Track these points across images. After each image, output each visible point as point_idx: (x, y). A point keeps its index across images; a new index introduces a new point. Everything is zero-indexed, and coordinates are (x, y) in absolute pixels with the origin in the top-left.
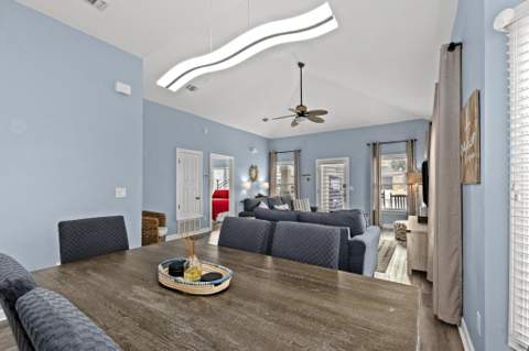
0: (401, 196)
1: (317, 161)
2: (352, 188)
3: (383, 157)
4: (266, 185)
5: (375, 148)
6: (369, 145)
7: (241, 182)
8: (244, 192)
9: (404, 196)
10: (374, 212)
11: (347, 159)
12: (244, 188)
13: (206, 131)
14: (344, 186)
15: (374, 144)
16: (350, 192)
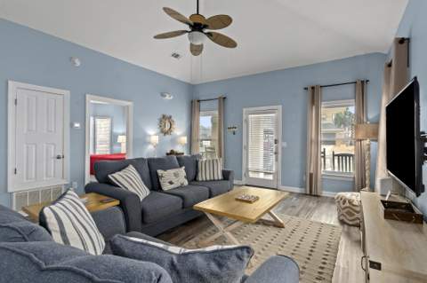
0: (346, 155)
1: (244, 110)
2: (285, 144)
3: (323, 105)
4: (185, 140)
5: (314, 94)
6: (306, 89)
7: (146, 135)
8: (150, 147)
9: (350, 156)
10: (311, 175)
11: (280, 107)
12: (149, 143)
13: (78, 63)
14: (276, 142)
15: (313, 88)
16: (283, 148)
